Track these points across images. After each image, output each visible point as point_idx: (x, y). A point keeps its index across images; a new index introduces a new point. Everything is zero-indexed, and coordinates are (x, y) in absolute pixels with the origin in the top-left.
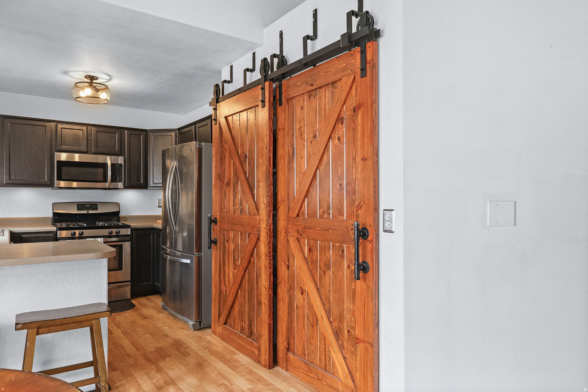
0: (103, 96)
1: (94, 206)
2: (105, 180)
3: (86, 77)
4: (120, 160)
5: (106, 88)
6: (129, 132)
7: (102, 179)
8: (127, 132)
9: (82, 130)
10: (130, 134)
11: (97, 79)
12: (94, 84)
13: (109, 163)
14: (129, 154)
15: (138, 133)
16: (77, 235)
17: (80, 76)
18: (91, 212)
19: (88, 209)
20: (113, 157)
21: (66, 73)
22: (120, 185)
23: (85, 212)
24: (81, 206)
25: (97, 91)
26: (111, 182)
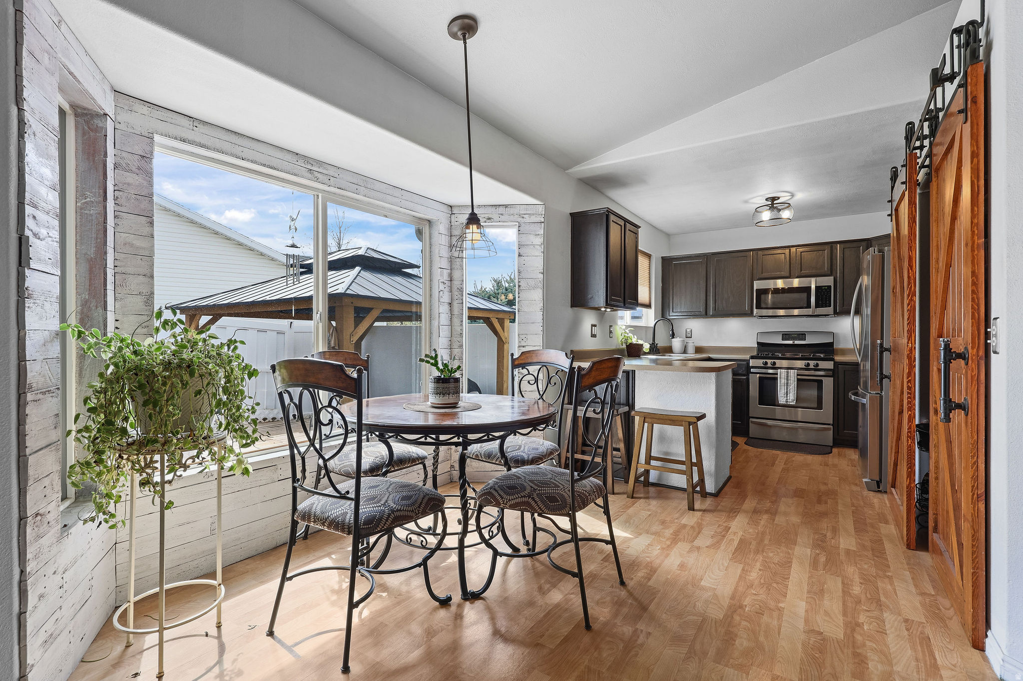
0: (786, 214)
1: (802, 335)
2: (809, 306)
3: (766, 200)
4: (828, 281)
5: (788, 206)
6: (842, 246)
7: (805, 305)
8: (840, 247)
9: (784, 253)
10: (844, 248)
11: (779, 198)
12: (775, 205)
13: (813, 287)
14: (843, 273)
15: (855, 244)
16: (769, 365)
17: (760, 201)
18: (797, 342)
19: (794, 339)
20: (819, 279)
21: (746, 202)
22: (830, 310)
23: (790, 342)
24: (786, 336)
25: (779, 210)
26: (816, 308)
